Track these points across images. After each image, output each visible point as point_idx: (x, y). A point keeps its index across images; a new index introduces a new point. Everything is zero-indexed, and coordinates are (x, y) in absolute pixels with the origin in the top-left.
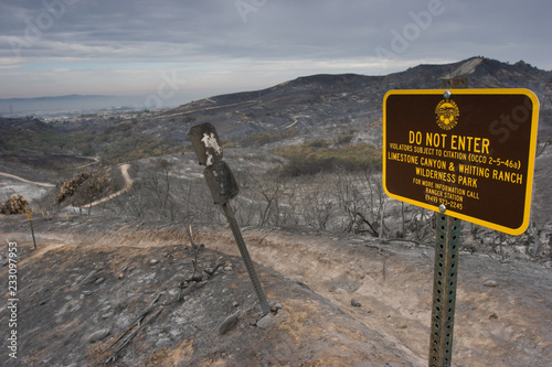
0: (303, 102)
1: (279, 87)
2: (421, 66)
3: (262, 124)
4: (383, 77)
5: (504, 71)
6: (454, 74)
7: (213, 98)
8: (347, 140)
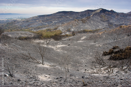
0: (57, 18)
1: (54, 14)
2: (88, 10)
3: (45, 23)
4: (79, 12)
5: (107, 12)
6: (95, 12)
7: (38, 16)
8: (56, 29)
